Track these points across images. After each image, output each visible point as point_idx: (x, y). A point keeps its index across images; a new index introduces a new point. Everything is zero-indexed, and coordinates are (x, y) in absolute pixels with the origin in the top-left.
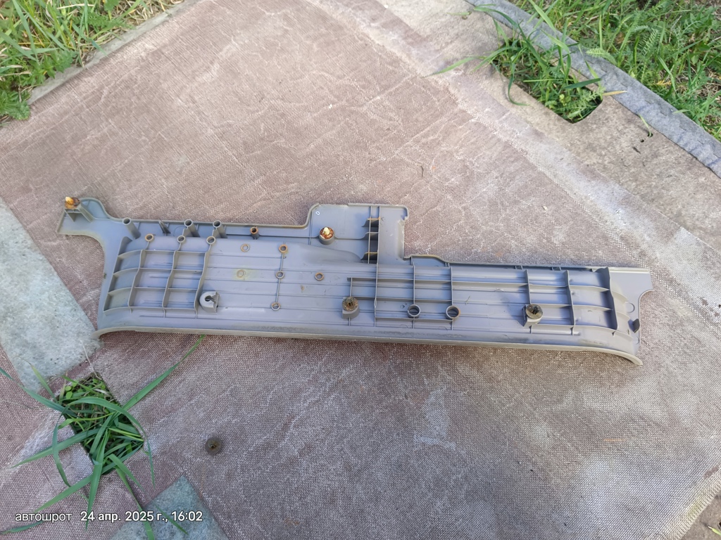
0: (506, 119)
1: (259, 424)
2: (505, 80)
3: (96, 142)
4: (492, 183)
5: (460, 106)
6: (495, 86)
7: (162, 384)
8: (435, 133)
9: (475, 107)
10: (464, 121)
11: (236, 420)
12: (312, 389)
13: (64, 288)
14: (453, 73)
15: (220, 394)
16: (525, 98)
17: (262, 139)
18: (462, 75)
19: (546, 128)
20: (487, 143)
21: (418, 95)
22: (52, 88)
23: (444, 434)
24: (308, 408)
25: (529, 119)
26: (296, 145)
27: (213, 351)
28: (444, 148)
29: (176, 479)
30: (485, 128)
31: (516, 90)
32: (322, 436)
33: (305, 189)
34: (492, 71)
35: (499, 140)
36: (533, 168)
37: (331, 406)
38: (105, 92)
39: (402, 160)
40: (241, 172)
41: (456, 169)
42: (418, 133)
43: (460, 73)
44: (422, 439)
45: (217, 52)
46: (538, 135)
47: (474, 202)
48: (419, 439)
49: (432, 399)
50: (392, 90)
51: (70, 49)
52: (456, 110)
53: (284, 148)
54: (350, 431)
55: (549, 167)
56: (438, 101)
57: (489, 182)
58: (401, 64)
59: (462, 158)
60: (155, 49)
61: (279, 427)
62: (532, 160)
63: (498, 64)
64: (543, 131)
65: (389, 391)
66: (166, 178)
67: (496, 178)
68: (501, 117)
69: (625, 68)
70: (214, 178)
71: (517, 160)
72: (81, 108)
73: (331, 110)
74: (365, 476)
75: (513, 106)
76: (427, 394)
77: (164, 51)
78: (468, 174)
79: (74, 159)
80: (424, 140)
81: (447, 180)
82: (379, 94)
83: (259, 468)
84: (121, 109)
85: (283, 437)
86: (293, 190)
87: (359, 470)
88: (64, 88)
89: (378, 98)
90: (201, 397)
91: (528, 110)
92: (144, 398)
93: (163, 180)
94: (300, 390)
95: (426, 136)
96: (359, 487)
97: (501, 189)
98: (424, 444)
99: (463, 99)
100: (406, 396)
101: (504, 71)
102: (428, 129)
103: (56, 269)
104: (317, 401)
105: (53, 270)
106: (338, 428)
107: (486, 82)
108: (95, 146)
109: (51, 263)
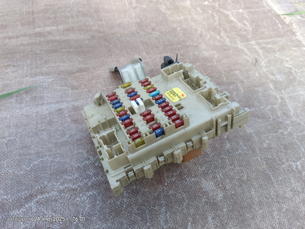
5: (297, 37)
10: (297, 46)
14: (299, 17)
21: (269, 20)
41: (282, 71)
42: (261, 40)
47: (291, 97)
50: (252, 10)
52: (294, 38)
56: (283, 28)
59: (289, 66)
78: (291, 78)
80: (264, 45)
81: (273, 75)
82: (242, 9)
95: (266, 43)
99: (301, 34)
102: (269, 40)
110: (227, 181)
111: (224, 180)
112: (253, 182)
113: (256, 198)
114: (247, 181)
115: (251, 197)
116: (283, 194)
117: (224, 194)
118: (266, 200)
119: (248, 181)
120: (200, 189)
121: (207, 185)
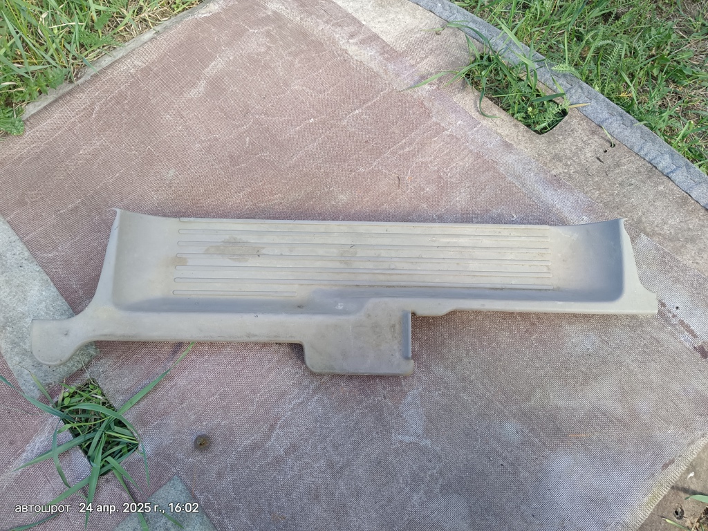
0: (478, 131)
1: (247, 426)
2: (477, 93)
3: (89, 157)
4: (465, 192)
5: (434, 119)
6: (467, 100)
7: (155, 388)
8: (410, 144)
9: (448, 120)
10: (438, 133)
11: (225, 422)
12: (296, 391)
13: (60, 298)
14: (427, 87)
15: (209, 398)
16: (496, 111)
17: (247, 152)
18: (435, 89)
19: (515, 139)
20: (459, 154)
21: (395, 109)
22: (45, 104)
23: (420, 432)
24: (293, 409)
25: (499, 131)
26: (280, 157)
27: (203, 356)
28: (420, 159)
29: (170, 479)
30: (458, 139)
31: (486, 103)
32: (306, 436)
33: (288, 200)
34: (464, 85)
35: (471, 151)
36: (503, 178)
37: (315, 407)
38: (97, 108)
39: (380, 171)
40: (227, 185)
41: (430, 179)
42: (395, 145)
43: (435, 87)
44: (400, 437)
45: (203, 69)
46: (508, 146)
47: (448, 210)
48: (397, 437)
49: (409, 399)
50: (370, 104)
51: (61, 66)
52: (430, 123)
53: (269, 161)
54: (332, 431)
55: (518, 177)
56: (414, 114)
57: (462, 191)
58: (379, 79)
59: (436, 168)
60: (145, 65)
61: (265, 428)
62: (502, 170)
63: (471, 78)
64: (512, 142)
65: (369, 392)
66: (156, 191)
67: (468, 187)
68: (472, 129)
69: (589, 81)
70: (202, 191)
71: (487, 170)
72: (74, 124)
73: (312, 123)
74: (347, 473)
75: (484, 119)
76: (405, 394)
77: (152, 68)
79: (67, 173)
80: (401, 152)
81: (423, 189)
82: (357, 108)
83: (248, 467)
84: (112, 124)
85: (270, 437)
86: (277, 201)
87: (341, 468)
88: (56, 104)
89: (357, 111)
90: (192, 401)
91: (498, 122)
92: (138, 403)
93: (153, 193)
94: (285, 393)
95: (403, 148)
96: (341, 483)
97: (473, 198)
98: (401, 442)
99: (437, 112)
100: (384, 397)
101: (476, 84)
102: (404, 141)
103: (52, 279)
104: (301, 403)
105: (49, 280)
106: (321, 427)
107: (459, 95)
108: (88, 161)
109: (47, 274)
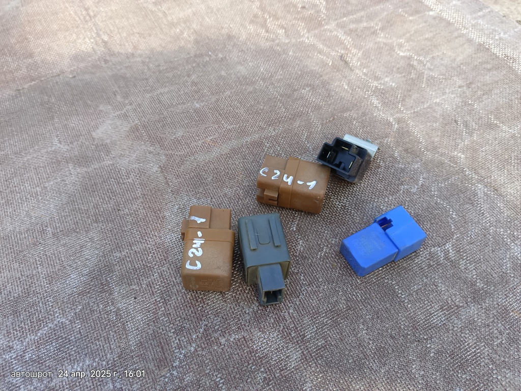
0: (484, 16)
4: (453, 93)
10: (417, 12)
20: (449, 41)
30: (449, 24)
35: (470, 41)
39: (313, 45)
41: (394, 67)
47: (417, 114)
57: (447, 91)
59: (407, 54)
67: (460, 87)
71: (496, 68)
78: (413, 76)
80: (352, 26)
81: (377, 79)
95: (357, 21)
97: (465, 103)
110: (306, 320)
111: (300, 321)
112: (361, 310)
113: (370, 344)
114: (347, 310)
115: (360, 344)
116: (426, 321)
117: (303, 352)
118: (391, 342)
119: (350, 309)
120: (251, 353)
121: (265, 341)
